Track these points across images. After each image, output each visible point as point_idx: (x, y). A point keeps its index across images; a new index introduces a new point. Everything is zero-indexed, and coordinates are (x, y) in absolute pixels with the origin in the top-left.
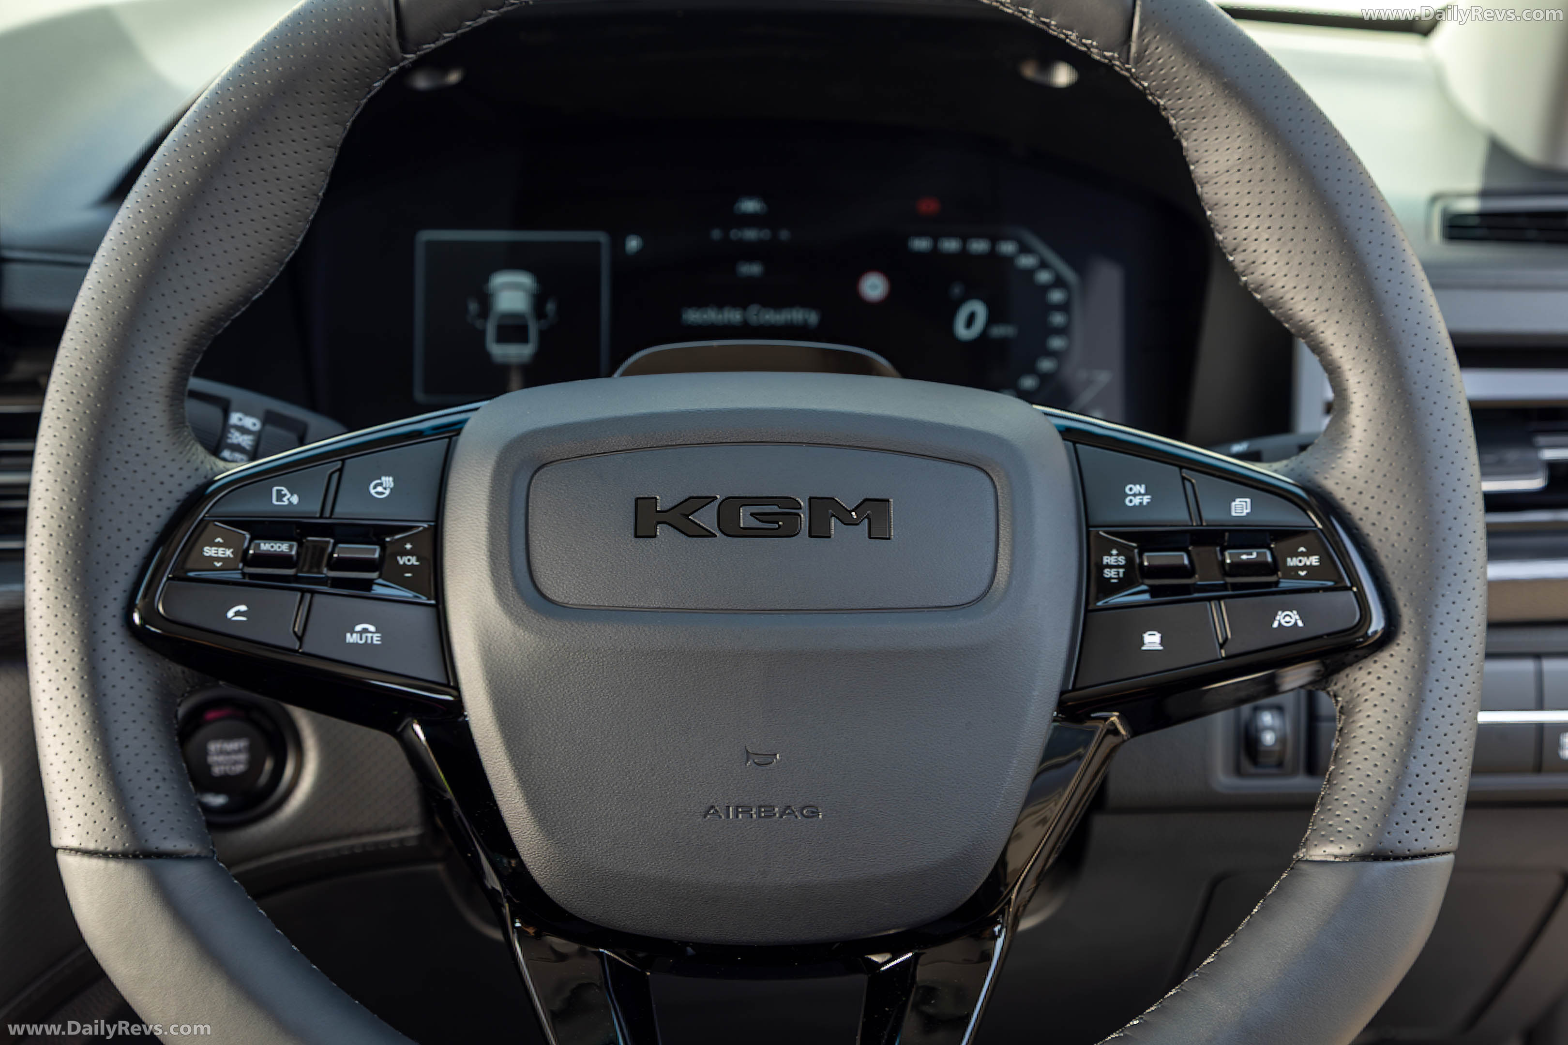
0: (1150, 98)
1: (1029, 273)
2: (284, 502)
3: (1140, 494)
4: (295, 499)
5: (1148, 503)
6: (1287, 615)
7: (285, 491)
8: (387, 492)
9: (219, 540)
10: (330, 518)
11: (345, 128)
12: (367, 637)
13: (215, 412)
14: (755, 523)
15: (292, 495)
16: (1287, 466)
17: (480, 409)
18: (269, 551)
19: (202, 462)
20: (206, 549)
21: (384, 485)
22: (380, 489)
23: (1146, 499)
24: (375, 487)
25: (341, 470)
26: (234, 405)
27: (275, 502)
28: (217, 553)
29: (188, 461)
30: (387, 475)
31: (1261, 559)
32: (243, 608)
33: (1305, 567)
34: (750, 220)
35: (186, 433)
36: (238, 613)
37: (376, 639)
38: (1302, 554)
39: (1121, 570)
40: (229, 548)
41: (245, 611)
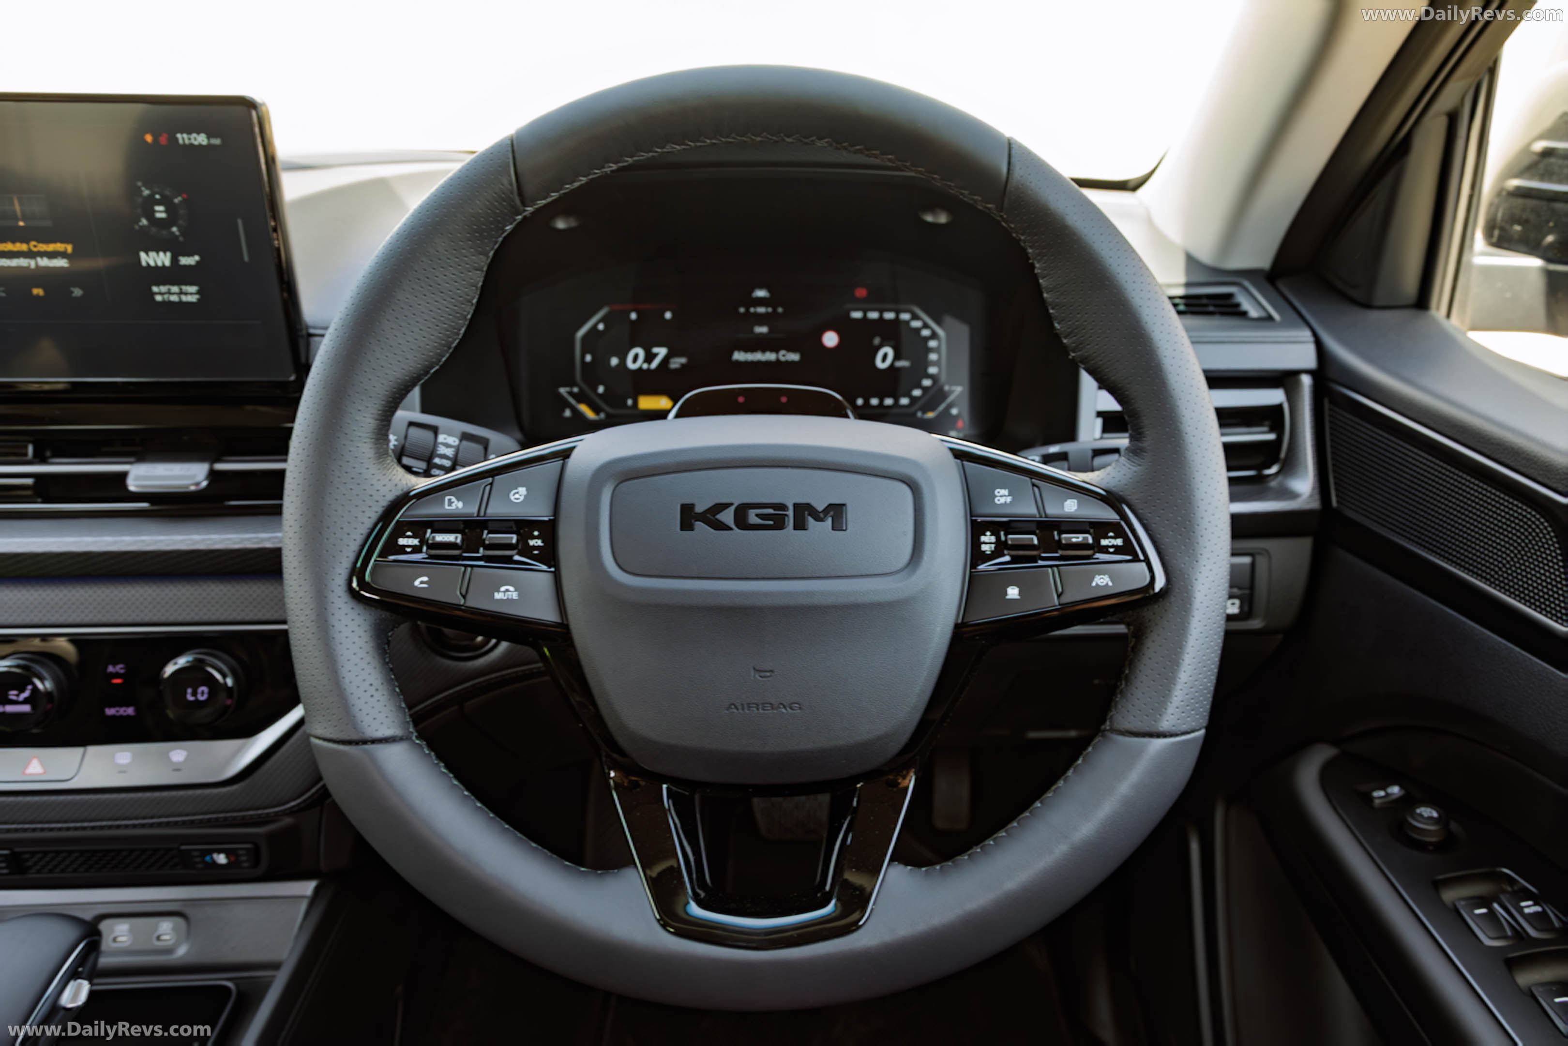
0: (1014, 235)
1: (917, 331)
2: (453, 507)
3: (1005, 496)
4: (460, 505)
5: (1010, 502)
6: (1102, 578)
7: (453, 499)
8: (522, 498)
9: (409, 533)
10: (484, 516)
11: (488, 257)
12: (508, 595)
13: (429, 435)
14: (759, 521)
15: (458, 502)
16: (1098, 476)
18: (442, 540)
19: (400, 480)
20: (400, 539)
21: (520, 494)
22: (517, 496)
23: (1009, 499)
24: (514, 494)
25: (491, 484)
26: (440, 430)
27: (447, 507)
28: (408, 542)
29: (390, 480)
30: (522, 486)
31: (1085, 542)
32: (425, 579)
33: (1113, 546)
34: (761, 302)
35: (388, 461)
36: (422, 582)
37: (515, 596)
38: (1111, 537)
39: (993, 546)
40: (417, 538)
41: (426, 581)
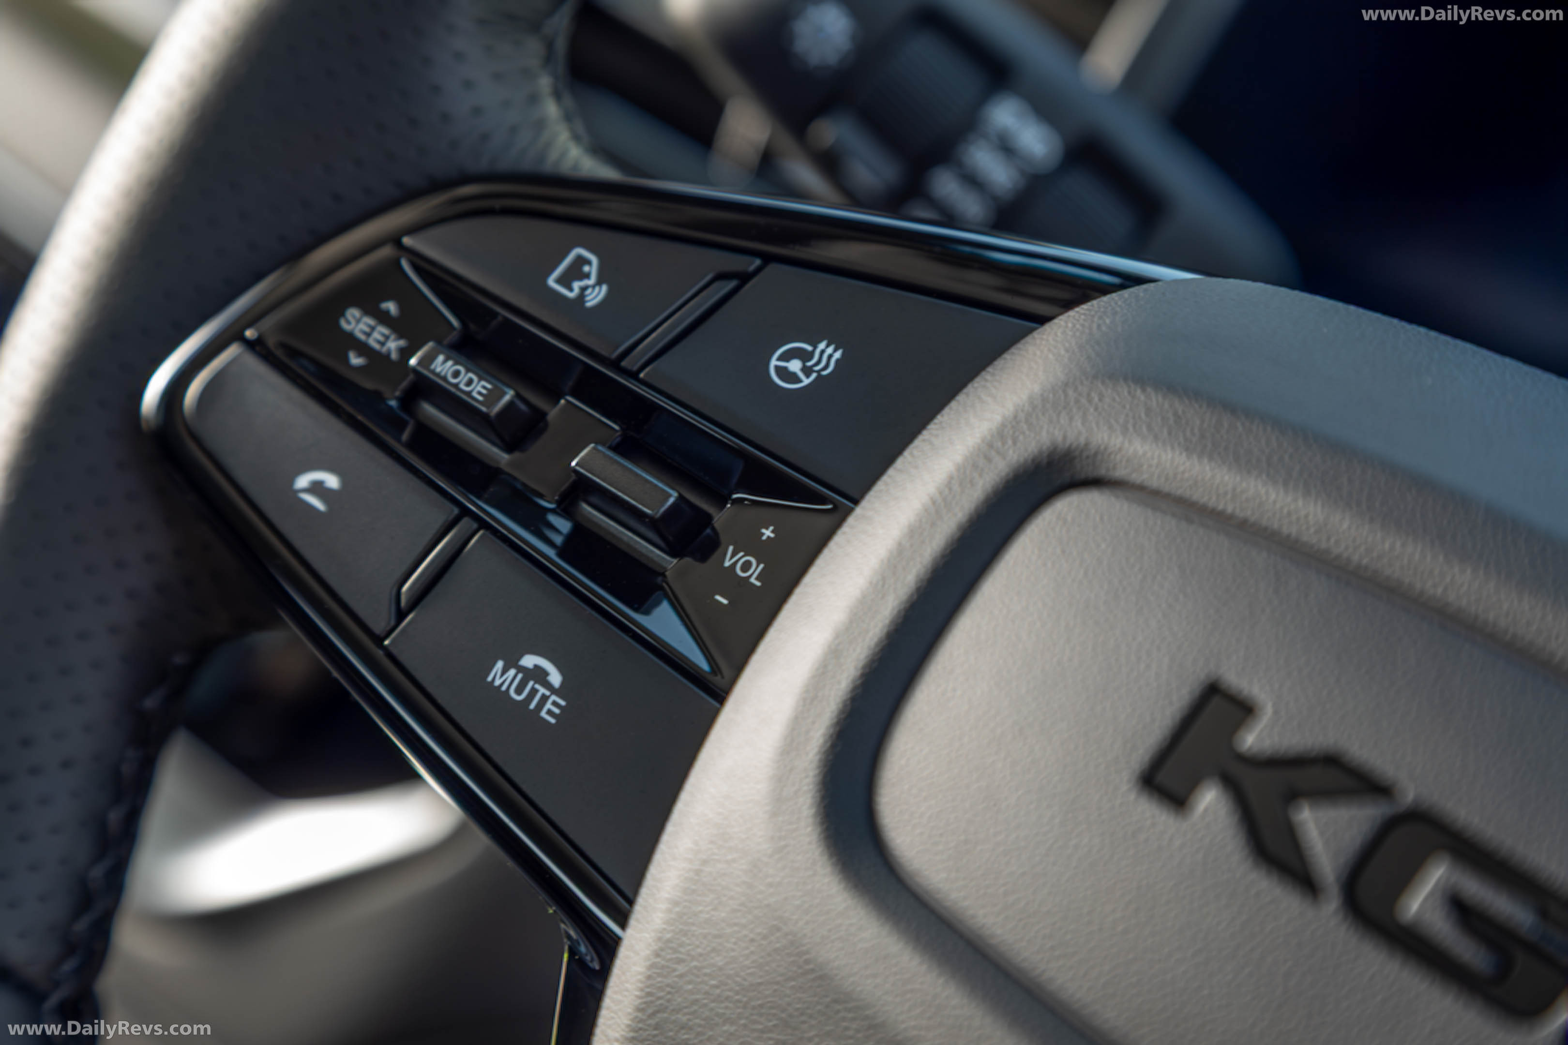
2: (571, 289)
7: (593, 268)
9: (391, 307)
10: (635, 375)
12: (534, 691)
15: (599, 283)
17: (1160, 283)
18: (445, 379)
20: (353, 313)
22: (795, 366)
25: (744, 278)
28: (368, 335)
32: (332, 481)
36: (317, 488)
40: (400, 336)
41: (330, 491)
